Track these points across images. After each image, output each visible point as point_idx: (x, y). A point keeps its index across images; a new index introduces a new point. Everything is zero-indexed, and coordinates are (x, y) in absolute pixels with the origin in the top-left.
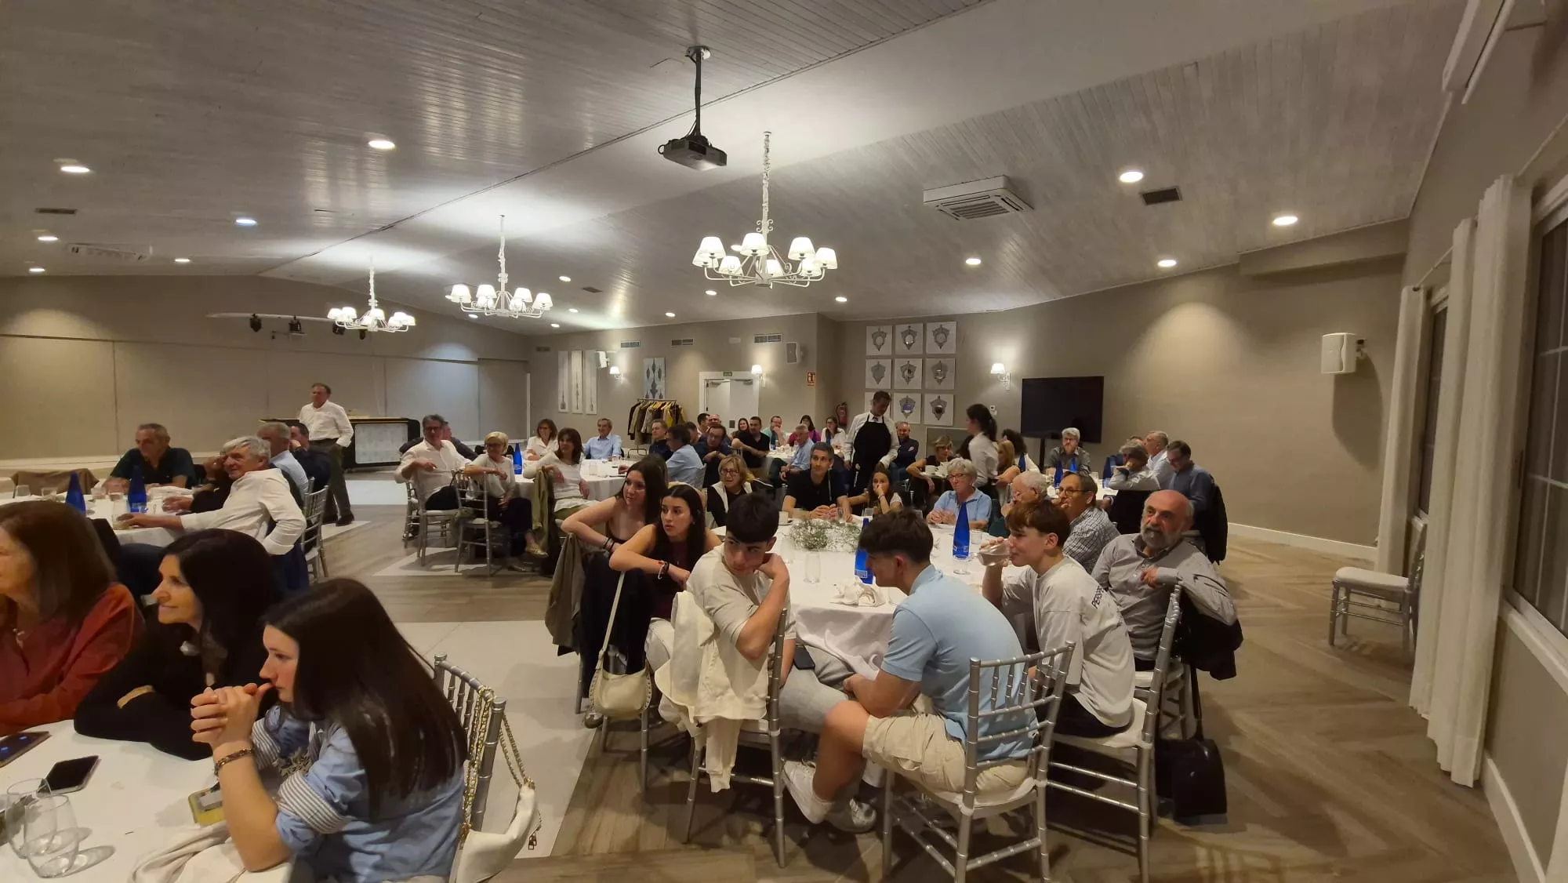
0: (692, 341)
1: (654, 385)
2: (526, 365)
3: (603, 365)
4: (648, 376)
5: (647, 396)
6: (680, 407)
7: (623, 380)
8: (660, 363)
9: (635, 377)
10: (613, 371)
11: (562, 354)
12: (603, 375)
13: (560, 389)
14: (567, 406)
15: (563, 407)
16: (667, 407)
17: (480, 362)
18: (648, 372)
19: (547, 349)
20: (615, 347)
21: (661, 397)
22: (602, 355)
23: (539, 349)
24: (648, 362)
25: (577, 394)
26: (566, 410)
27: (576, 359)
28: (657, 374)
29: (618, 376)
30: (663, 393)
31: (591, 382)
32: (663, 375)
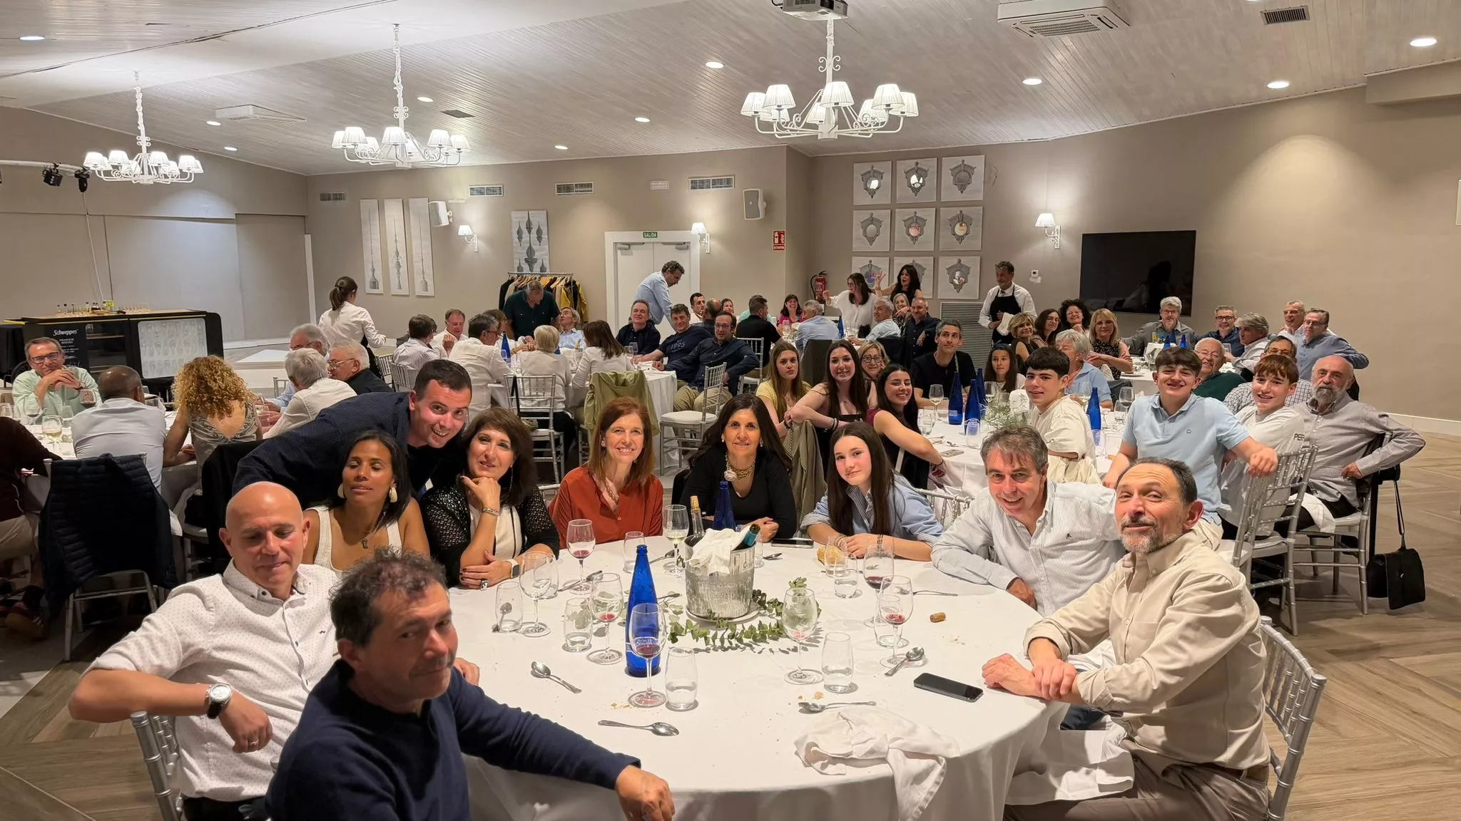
0: (590, 185)
1: (530, 251)
2: (303, 221)
3: (445, 222)
4: (520, 238)
5: (520, 268)
6: (577, 283)
7: (477, 244)
8: (539, 219)
9: (499, 240)
10: (463, 230)
11: (368, 205)
12: (444, 238)
13: (367, 257)
14: (381, 285)
15: (374, 284)
16: (559, 285)
17: (240, 219)
18: (519, 232)
19: (339, 197)
20: (461, 194)
21: (543, 269)
22: (442, 206)
23: (325, 197)
24: (519, 218)
25: (399, 265)
26: (380, 290)
27: (393, 212)
28: (534, 235)
29: (470, 237)
30: (547, 265)
31: (422, 248)
32: (545, 236)
